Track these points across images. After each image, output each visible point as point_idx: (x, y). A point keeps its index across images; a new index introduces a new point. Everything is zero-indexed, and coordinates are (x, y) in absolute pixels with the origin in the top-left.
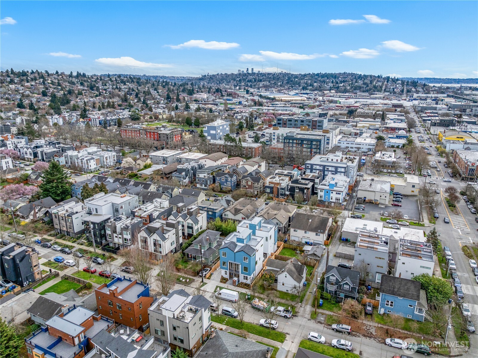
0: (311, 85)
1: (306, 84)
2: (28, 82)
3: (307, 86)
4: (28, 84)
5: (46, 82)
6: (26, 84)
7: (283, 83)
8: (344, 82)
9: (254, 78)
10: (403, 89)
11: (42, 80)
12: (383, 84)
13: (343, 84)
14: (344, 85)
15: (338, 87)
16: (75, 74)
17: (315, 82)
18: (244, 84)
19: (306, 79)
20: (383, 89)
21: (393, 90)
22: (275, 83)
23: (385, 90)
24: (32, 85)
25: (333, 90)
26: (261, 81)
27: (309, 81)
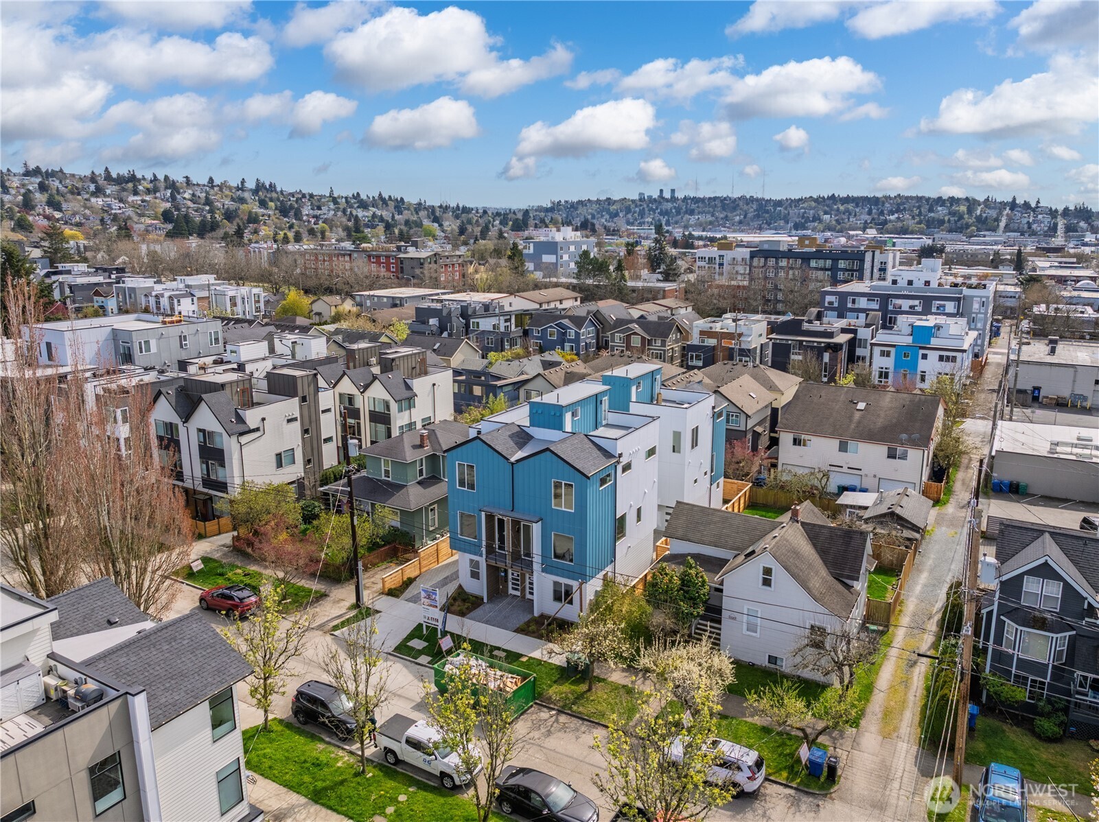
0: (816, 219)
1: (803, 217)
2: (136, 193)
3: (806, 222)
4: (136, 198)
5: (178, 197)
6: (131, 198)
7: (745, 217)
8: (898, 211)
9: (675, 207)
10: (1056, 225)
11: (169, 192)
12: (1000, 213)
13: (896, 215)
14: (898, 218)
15: (886, 222)
16: (251, 185)
17: (826, 213)
18: (650, 220)
19: (802, 208)
20: (1002, 224)
21: (1030, 227)
22: (727, 216)
23: (1007, 226)
24: (143, 201)
25: (871, 228)
26: (692, 212)
27: (812, 212)
